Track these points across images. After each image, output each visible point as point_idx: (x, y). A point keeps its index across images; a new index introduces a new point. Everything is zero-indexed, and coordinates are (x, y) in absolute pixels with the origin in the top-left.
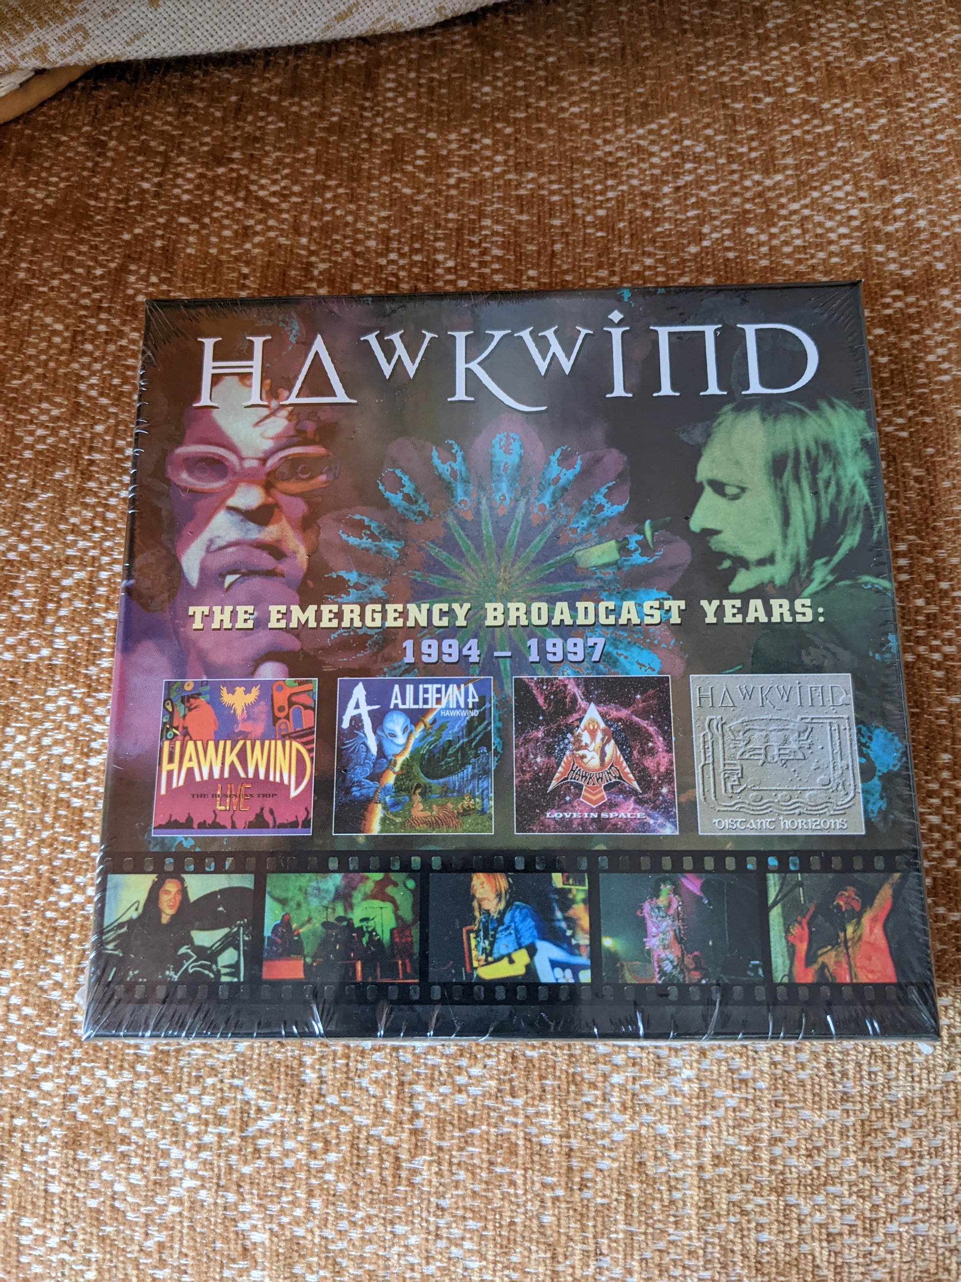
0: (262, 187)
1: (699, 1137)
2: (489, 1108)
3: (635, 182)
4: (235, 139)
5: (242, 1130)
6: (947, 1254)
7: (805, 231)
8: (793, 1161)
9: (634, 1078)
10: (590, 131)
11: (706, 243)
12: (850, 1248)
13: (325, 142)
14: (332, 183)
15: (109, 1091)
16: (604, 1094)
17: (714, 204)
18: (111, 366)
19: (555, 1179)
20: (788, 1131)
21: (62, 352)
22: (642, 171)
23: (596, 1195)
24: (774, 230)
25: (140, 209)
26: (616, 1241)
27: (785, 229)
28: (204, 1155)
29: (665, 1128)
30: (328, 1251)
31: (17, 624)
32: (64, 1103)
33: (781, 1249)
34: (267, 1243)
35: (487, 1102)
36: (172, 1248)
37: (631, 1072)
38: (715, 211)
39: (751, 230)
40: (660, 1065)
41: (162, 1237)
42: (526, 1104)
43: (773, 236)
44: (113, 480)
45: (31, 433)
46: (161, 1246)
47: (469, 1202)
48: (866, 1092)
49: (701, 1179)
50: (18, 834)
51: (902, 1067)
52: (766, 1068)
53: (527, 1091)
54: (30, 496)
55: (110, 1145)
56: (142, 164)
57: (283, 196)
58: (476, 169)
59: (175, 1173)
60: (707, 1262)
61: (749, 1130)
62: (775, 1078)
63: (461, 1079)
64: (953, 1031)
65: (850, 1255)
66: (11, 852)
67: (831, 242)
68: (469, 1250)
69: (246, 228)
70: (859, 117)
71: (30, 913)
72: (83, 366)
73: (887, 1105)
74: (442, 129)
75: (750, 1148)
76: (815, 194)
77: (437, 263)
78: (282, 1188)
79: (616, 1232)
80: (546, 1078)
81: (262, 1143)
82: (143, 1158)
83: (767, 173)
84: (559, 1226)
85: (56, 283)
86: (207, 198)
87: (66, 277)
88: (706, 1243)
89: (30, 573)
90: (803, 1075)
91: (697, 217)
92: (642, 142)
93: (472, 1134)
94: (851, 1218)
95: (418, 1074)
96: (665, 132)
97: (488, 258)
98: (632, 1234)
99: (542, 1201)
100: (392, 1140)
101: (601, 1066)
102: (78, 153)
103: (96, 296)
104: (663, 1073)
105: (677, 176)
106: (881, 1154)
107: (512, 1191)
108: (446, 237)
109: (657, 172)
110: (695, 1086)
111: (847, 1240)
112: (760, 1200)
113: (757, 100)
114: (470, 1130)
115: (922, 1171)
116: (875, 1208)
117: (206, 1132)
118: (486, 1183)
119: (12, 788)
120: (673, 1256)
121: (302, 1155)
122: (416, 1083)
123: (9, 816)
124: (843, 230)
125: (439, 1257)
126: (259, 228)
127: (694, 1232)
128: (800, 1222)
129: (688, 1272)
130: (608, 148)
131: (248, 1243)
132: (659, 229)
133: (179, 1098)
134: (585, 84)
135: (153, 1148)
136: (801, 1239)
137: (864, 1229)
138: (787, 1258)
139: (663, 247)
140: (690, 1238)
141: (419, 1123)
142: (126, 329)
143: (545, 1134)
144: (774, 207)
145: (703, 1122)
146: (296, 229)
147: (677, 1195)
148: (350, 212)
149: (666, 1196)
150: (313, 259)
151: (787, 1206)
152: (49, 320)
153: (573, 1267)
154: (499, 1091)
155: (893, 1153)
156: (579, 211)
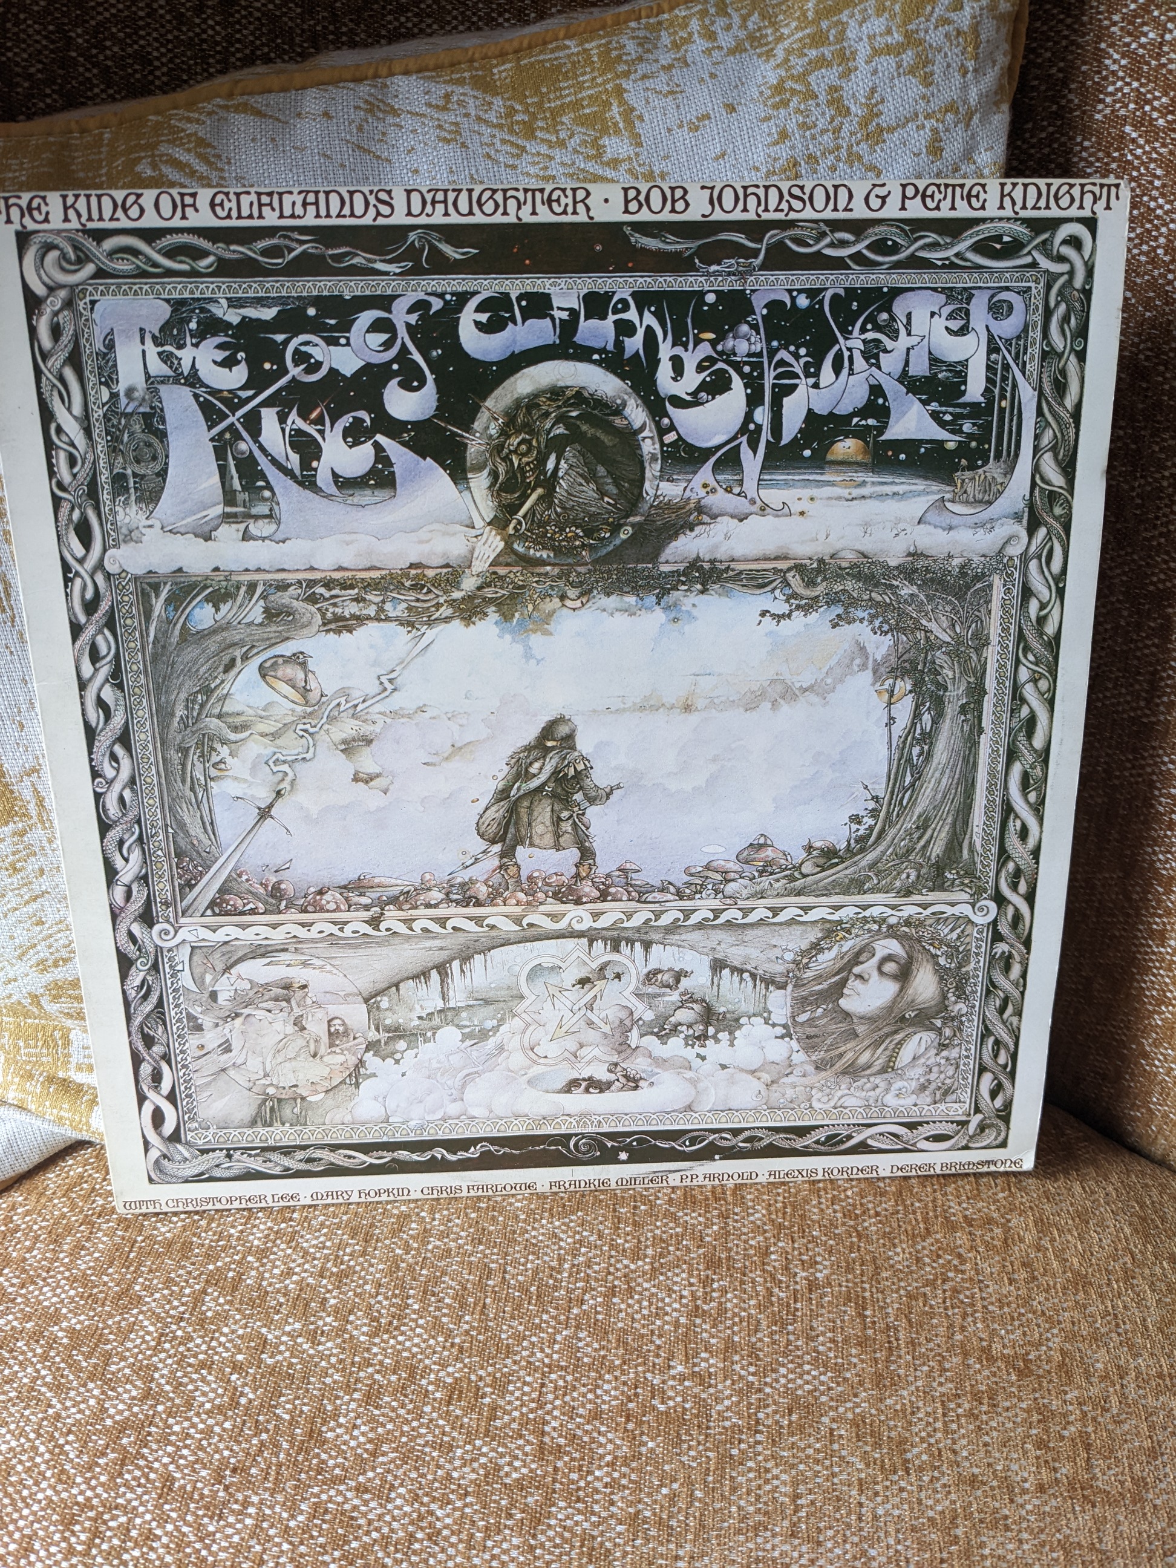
3: (546, 1258)
18: (178, 1362)
21: (149, 1348)
22: (553, 1251)
24: (630, 1301)
25: (224, 1249)
27: (638, 1302)
38: (595, 1285)
39: (616, 1300)
44: (160, 1448)
45: (115, 1406)
67: (667, 1314)
70: (700, 1224)
72: (161, 1360)
76: (661, 1278)
85: (158, 1296)
87: (166, 1292)
105: (575, 1256)
124: (676, 1306)
126: (297, 1270)
142: (194, 1335)
144: (633, 1284)
152: (146, 1323)
156: (507, 1276)
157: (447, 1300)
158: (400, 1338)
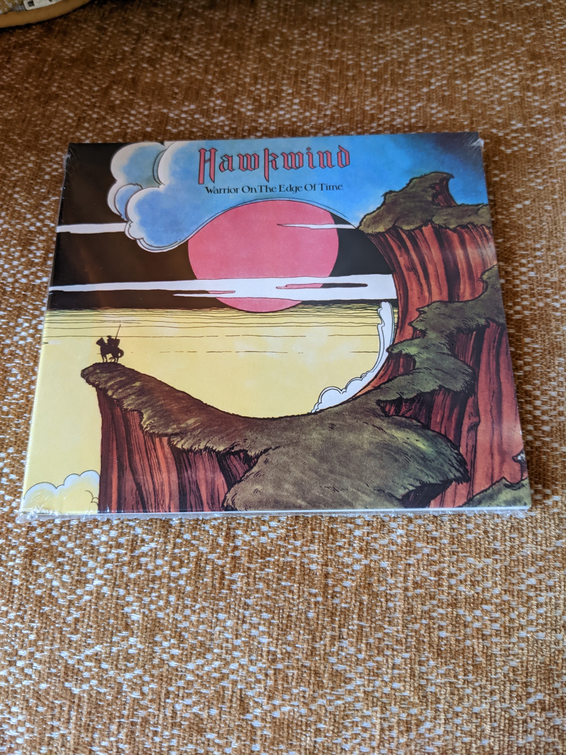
0: (190, 51)
1: (405, 570)
2: (280, 545)
3: (395, 56)
4: (177, 29)
5: (132, 551)
6: (557, 653)
7: (488, 84)
8: (462, 588)
9: (368, 533)
10: (371, 32)
11: (432, 87)
12: (496, 645)
13: (226, 32)
14: (228, 51)
15: (56, 525)
16: (349, 542)
17: (438, 68)
19: (317, 591)
20: (460, 570)
21: (72, 127)
22: (399, 52)
23: (341, 602)
24: (470, 83)
25: (122, 60)
26: (353, 630)
27: (476, 83)
28: (109, 566)
29: (385, 564)
30: (177, 627)
31: (31, 264)
32: (28, 532)
33: (453, 642)
34: (141, 622)
35: (279, 542)
36: (83, 621)
37: (366, 529)
38: (439, 72)
39: (458, 82)
40: (384, 526)
41: (77, 615)
42: (303, 545)
43: (470, 85)
45: (50, 167)
46: (77, 620)
47: (264, 602)
48: (508, 549)
49: (406, 596)
50: (19, 377)
51: (530, 536)
52: (448, 532)
53: (303, 538)
54: (45, 198)
55: (52, 558)
56: (125, 39)
57: (200, 55)
58: (307, 47)
59: (90, 576)
60: (407, 647)
61: (436, 568)
62: (452, 537)
63: (264, 528)
64: (561, 516)
65: (496, 650)
66: (13, 387)
67: (502, 90)
68: (263, 632)
69: (179, 71)
70: (520, 31)
71: (21, 421)
72: (83, 134)
73: (521, 558)
74: (290, 28)
75: (436, 579)
76: (494, 66)
77: (282, 91)
78: (153, 588)
79: (353, 625)
80: (315, 530)
81: (143, 560)
82: (71, 565)
83: (468, 55)
84: (318, 619)
85: (72, 93)
86: (159, 56)
87: (78, 91)
88: (407, 635)
89: (42, 238)
90: (470, 537)
91: (428, 74)
92: (400, 38)
93: (269, 562)
94: (497, 626)
95: (239, 524)
96: (412, 34)
97: (311, 89)
98: (361, 627)
99: (309, 604)
100: (220, 562)
101: (349, 525)
102: (91, 33)
103: (93, 100)
104: (385, 532)
105: (418, 54)
106: (516, 588)
107: (291, 596)
108: (289, 79)
109: (407, 52)
110: (405, 540)
111: (495, 640)
112: (441, 611)
113: (465, 21)
114: (268, 559)
115: (541, 600)
116: (512, 620)
117: (110, 552)
118: (276, 590)
119: (18, 352)
120: (386, 643)
121: (166, 569)
122: (237, 528)
123: (14, 367)
124: (509, 85)
125: (244, 634)
126: (186, 70)
127: (400, 628)
128: (465, 626)
129: (395, 653)
130: (381, 40)
131: (129, 621)
132: (407, 80)
133: (96, 531)
134: (370, 10)
135: (78, 561)
136: (466, 637)
137: (505, 633)
138: (457, 648)
139: (409, 88)
140: (398, 632)
141: (237, 553)
142: (108, 117)
143: (313, 562)
144: (471, 71)
145: (409, 562)
146: (206, 71)
147: (391, 604)
148: (237, 65)
149: (384, 605)
150: (214, 86)
151: (458, 615)
152: (66, 111)
153: (325, 645)
154: (287, 536)
155: (523, 587)
156: (363, 69)
157: (317, 87)
158: (282, 112)
